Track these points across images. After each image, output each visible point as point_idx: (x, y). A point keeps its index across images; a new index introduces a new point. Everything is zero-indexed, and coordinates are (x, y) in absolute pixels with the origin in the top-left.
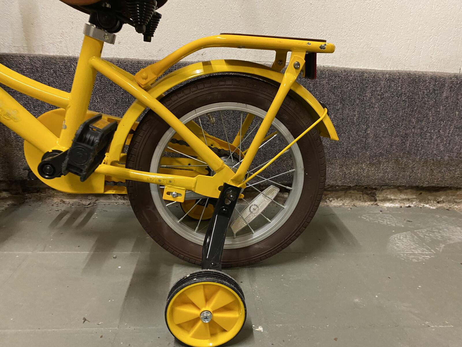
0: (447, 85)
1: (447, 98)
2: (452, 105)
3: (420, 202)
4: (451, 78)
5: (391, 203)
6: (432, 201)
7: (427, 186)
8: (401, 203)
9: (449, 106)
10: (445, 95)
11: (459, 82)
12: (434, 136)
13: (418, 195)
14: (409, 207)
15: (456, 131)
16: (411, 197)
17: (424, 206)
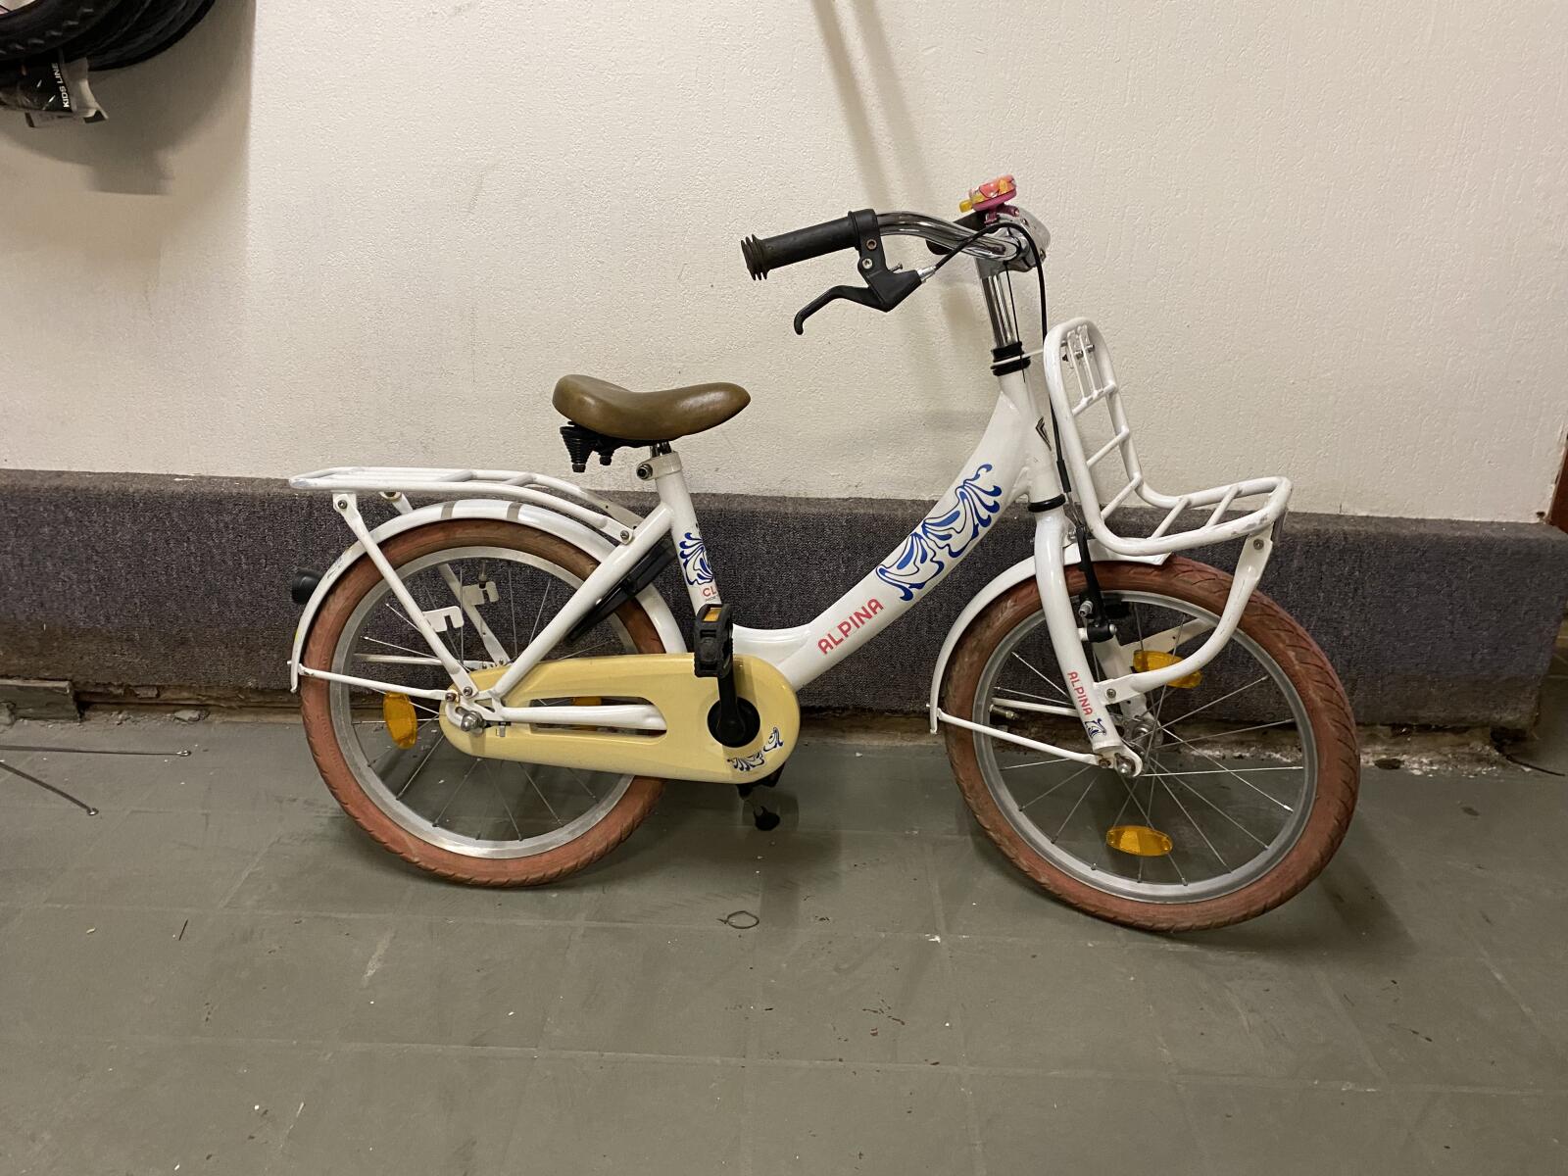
0: (1299, 548)
1: (1301, 569)
2: (1311, 582)
3: (1265, 747)
4: (1307, 536)
5: (1208, 749)
6: (1289, 748)
8: (1225, 749)
9: (1305, 584)
10: (1295, 564)
11: (1321, 544)
14: (1240, 757)
15: (1322, 626)
17: (1270, 756)
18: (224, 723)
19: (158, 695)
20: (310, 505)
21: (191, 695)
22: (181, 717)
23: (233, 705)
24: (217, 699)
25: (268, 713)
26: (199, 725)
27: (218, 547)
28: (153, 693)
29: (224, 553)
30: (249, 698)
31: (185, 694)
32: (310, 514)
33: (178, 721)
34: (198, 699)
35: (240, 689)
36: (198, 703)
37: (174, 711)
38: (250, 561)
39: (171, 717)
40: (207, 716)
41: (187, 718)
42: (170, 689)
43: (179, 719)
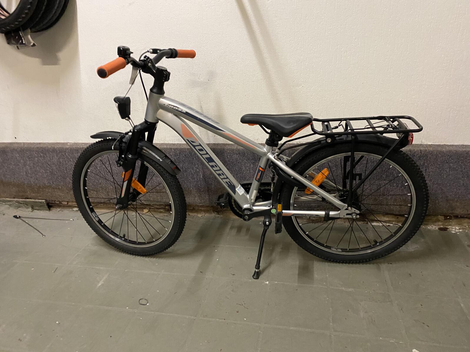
3: (398, 222)
5: (377, 223)
7: (399, 214)
12: (399, 184)
13: (396, 218)
14: (389, 225)
16: (392, 220)
19: (68, 204)
28: (66, 203)
31: (74, 204)
37: (73, 208)
39: (71, 210)
41: (75, 210)
42: (70, 202)
43: (73, 210)
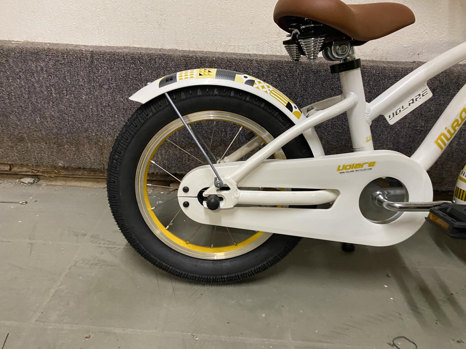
18: (47, 185)
19: (10, 169)
20: (92, 56)
21: (28, 170)
22: (23, 181)
23: (52, 176)
24: (43, 172)
25: (71, 180)
26: (34, 186)
27: (38, 82)
28: (7, 168)
29: (41, 86)
30: (60, 172)
31: (25, 169)
32: (92, 62)
33: (22, 184)
34: (32, 172)
35: (55, 168)
36: (33, 174)
37: (21, 178)
38: (57, 92)
39: (19, 181)
40: (38, 182)
41: (27, 182)
42: (16, 166)
43: (23, 182)
